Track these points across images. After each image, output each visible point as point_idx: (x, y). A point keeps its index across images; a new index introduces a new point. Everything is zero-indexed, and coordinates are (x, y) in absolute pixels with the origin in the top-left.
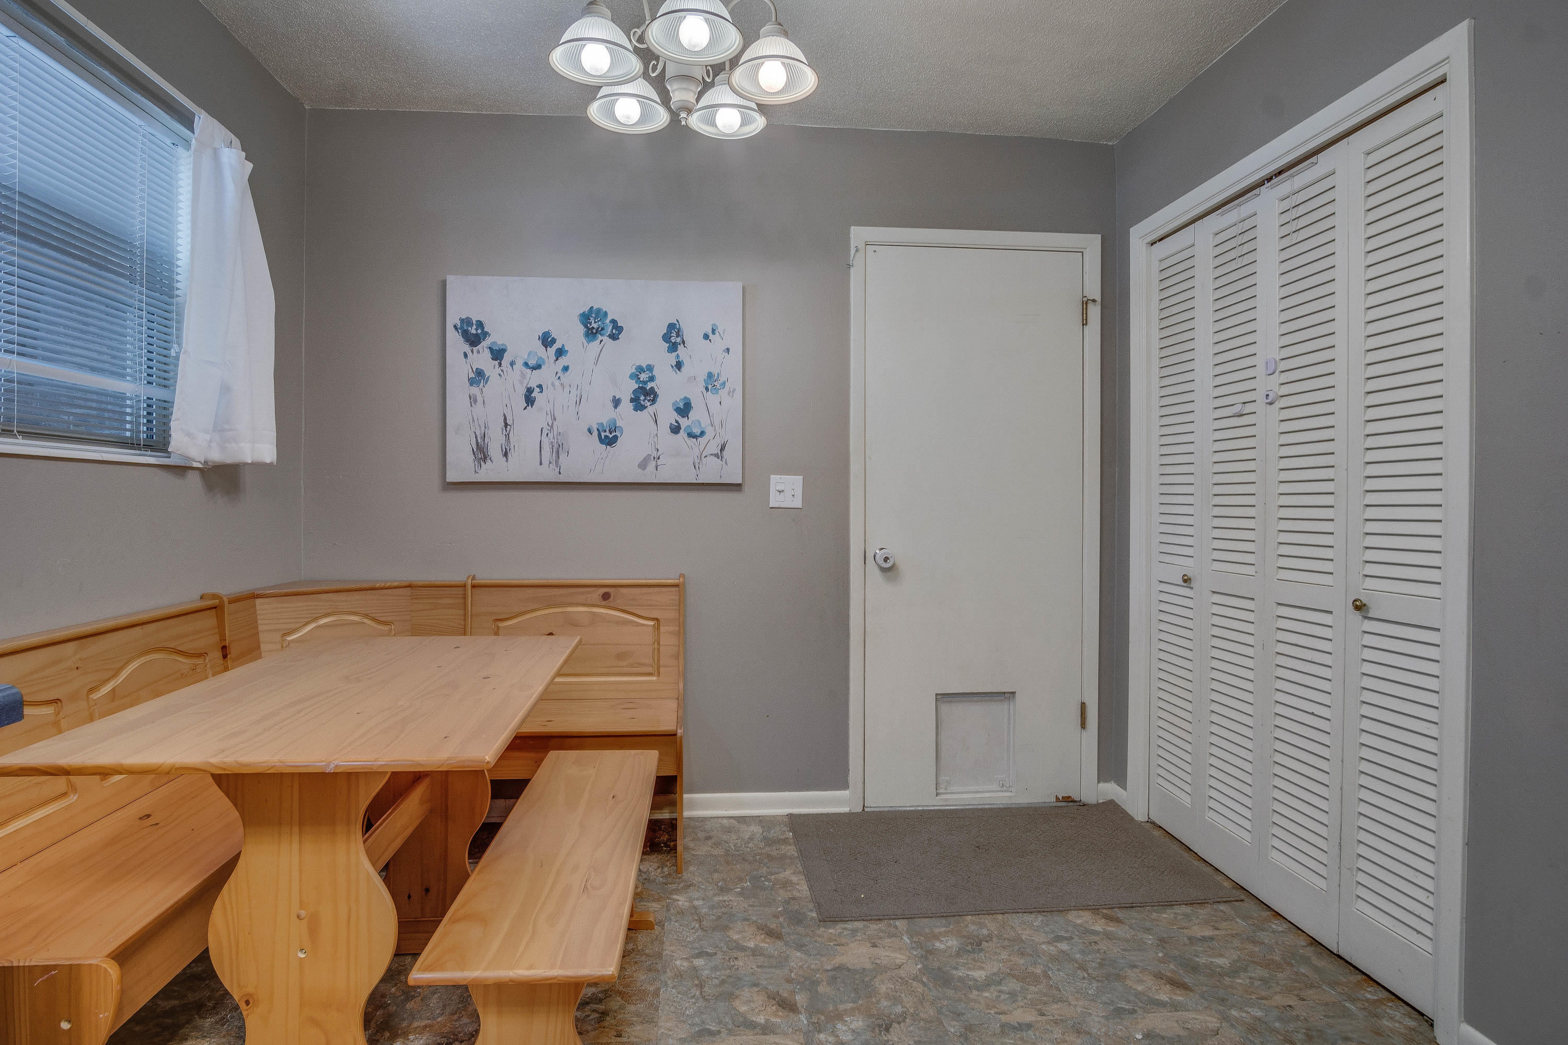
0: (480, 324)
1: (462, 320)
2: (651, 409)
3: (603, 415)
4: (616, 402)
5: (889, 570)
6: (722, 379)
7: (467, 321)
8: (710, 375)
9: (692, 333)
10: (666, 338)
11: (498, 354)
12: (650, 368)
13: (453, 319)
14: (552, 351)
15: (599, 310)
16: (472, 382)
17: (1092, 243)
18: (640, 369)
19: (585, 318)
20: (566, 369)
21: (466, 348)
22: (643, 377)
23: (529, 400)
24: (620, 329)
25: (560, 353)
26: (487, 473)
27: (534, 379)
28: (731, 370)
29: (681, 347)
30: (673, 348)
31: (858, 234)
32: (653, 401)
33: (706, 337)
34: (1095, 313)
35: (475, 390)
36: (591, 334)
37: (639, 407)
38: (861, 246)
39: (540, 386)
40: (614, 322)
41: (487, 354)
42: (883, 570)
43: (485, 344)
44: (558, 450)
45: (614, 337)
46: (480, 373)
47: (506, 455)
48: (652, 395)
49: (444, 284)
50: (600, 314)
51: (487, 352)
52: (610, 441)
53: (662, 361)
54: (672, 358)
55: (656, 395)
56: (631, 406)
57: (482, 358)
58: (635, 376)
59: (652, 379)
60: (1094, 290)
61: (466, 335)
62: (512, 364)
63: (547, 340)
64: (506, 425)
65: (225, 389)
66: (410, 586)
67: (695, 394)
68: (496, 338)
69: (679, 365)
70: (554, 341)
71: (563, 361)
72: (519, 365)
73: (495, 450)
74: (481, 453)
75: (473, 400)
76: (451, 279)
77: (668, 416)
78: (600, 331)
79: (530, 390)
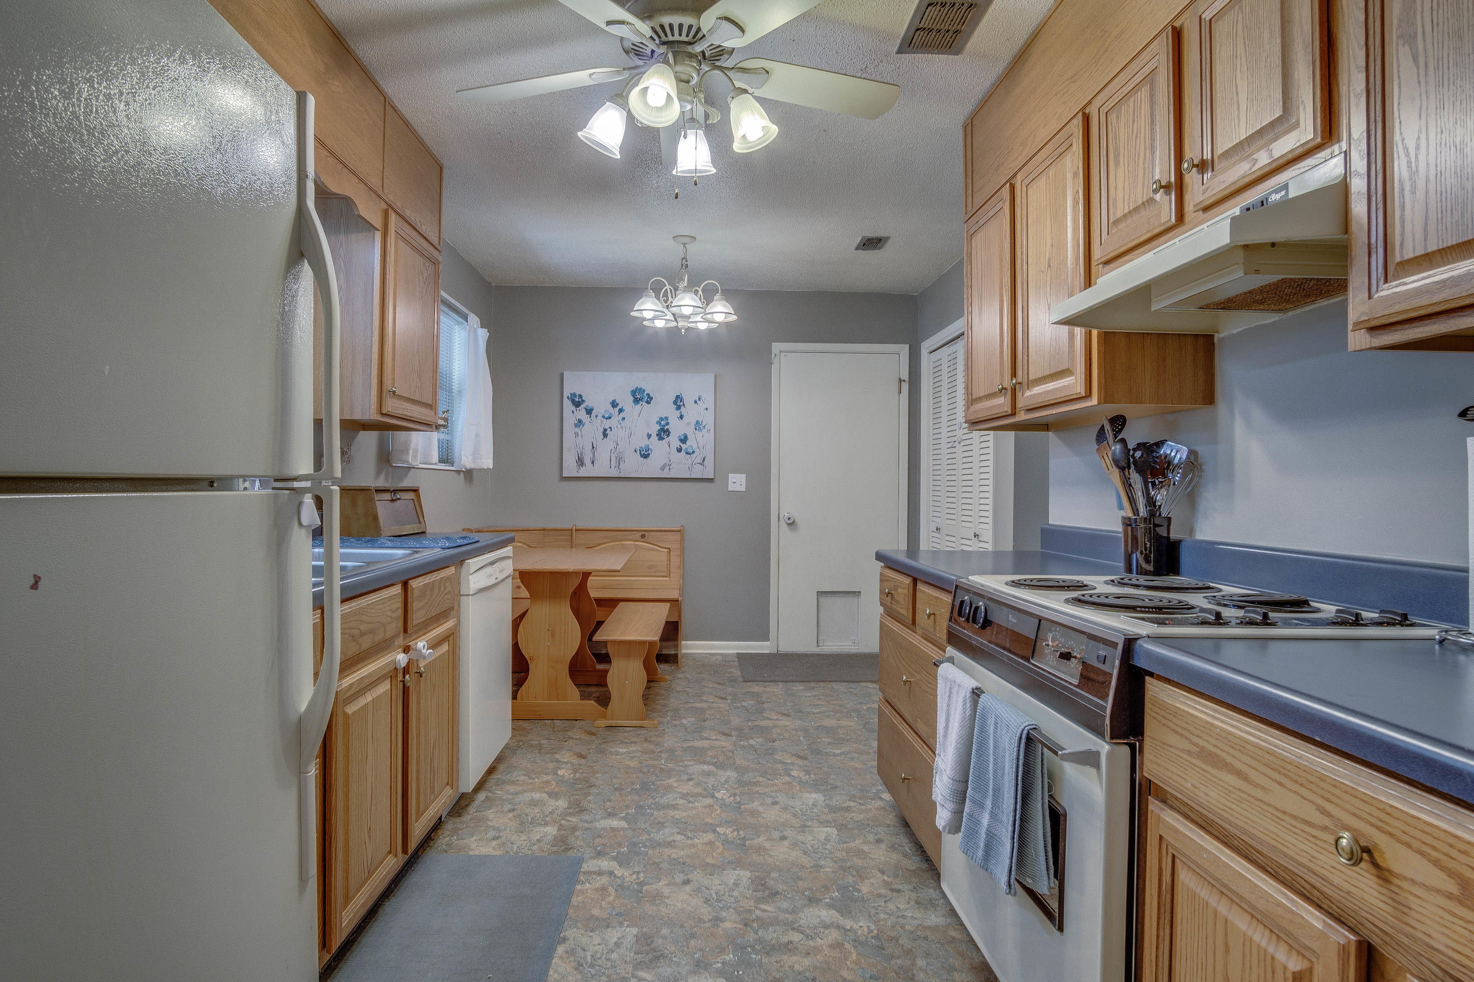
0: (580, 396)
1: (571, 394)
2: (667, 440)
3: (643, 442)
4: (649, 436)
5: (792, 524)
6: (704, 424)
7: (574, 395)
8: (698, 422)
9: (688, 400)
10: (675, 403)
11: (589, 411)
12: (667, 418)
13: (567, 393)
14: (617, 409)
15: (641, 389)
16: (576, 426)
17: (904, 350)
18: (662, 419)
19: (634, 393)
20: (624, 419)
21: (574, 408)
22: (663, 423)
23: (605, 435)
24: (651, 398)
25: (621, 411)
26: (584, 472)
27: (607, 424)
28: (709, 419)
29: (682, 408)
30: (679, 408)
31: (776, 347)
32: (668, 435)
33: (696, 402)
34: (905, 387)
35: (577, 430)
36: (637, 401)
37: (661, 438)
38: (778, 354)
39: (610, 428)
40: (648, 394)
41: (584, 411)
42: (788, 524)
43: (583, 406)
44: (619, 460)
45: (648, 402)
46: (580, 421)
47: (593, 463)
48: (667, 432)
49: (562, 374)
50: (641, 391)
51: (584, 410)
52: (646, 456)
53: (672, 414)
54: (678, 413)
55: (669, 433)
56: (657, 438)
57: (581, 414)
58: (659, 423)
59: (667, 424)
60: (905, 376)
61: (573, 402)
62: (596, 416)
63: (614, 404)
64: (593, 447)
65: (477, 435)
66: (544, 530)
67: (690, 431)
68: (588, 403)
69: (681, 417)
70: (618, 404)
71: (622, 415)
72: (600, 416)
73: (587, 461)
74: (580, 462)
75: (576, 434)
76: (565, 373)
77: (675, 443)
78: (641, 399)
79: (605, 430)
